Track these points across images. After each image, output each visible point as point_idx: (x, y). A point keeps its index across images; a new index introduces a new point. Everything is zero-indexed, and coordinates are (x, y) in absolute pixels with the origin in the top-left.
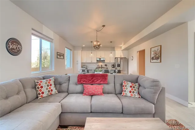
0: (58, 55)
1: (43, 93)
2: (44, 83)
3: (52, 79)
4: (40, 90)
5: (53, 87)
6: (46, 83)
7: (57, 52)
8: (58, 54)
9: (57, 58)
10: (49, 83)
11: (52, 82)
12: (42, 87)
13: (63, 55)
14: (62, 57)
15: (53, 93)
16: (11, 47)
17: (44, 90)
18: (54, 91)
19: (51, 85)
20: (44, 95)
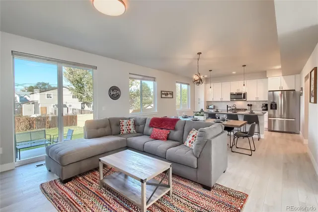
0: (162, 94)
1: (123, 130)
2: (125, 122)
3: (132, 120)
4: (122, 128)
5: (131, 127)
6: (126, 123)
7: (162, 91)
8: (163, 92)
9: (162, 97)
10: (129, 123)
11: (131, 123)
12: (123, 126)
13: (172, 94)
14: (169, 96)
15: (131, 131)
16: (112, 93)
17: (124, 128)
18: (133, 130)
19: (130, 125)
20: (125, 132)
